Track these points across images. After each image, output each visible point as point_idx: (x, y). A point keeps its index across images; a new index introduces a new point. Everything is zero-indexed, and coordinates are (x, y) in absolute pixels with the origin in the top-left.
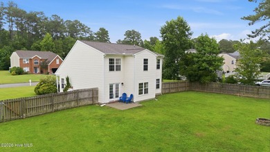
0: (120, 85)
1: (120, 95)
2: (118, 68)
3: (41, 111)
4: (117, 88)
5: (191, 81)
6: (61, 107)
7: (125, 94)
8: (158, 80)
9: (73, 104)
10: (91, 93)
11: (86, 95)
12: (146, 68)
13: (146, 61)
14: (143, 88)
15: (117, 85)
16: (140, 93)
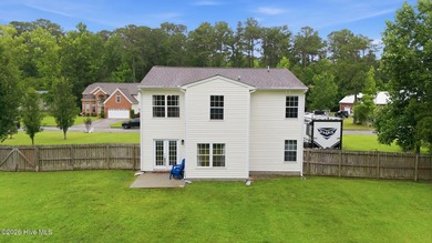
0: (179, 143)
2: (175, 112)
3: (59, 167)
4: (173, 148)
6: (84, 165)
9: (101, 164)
12: (216, 114)
14: (209, 154)
15: (173, 144)
16: (204, 163)
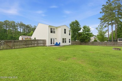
0: (55, 39)
1: (55, 43)
2: (54, 32)
3: (21, 47)
4: (54, 40)
5: (81, 42)
6: (30, 46)
7: (57, 43)
8: (70, 39)
9: (35, 45)
10: (43, 41)
11: (41, 42)
12: (65, 33)
13: (65, 30)
14: (64, 40)
15: (54, 39)
16: (63, 42)
